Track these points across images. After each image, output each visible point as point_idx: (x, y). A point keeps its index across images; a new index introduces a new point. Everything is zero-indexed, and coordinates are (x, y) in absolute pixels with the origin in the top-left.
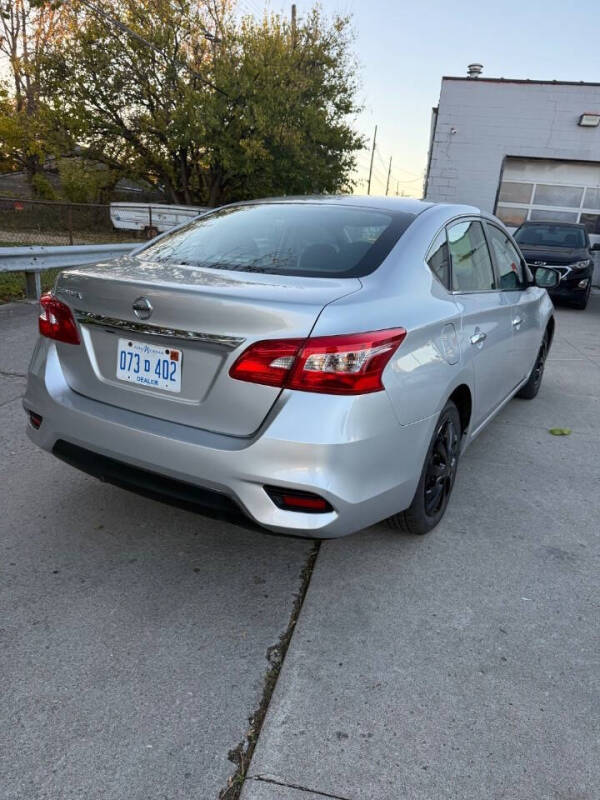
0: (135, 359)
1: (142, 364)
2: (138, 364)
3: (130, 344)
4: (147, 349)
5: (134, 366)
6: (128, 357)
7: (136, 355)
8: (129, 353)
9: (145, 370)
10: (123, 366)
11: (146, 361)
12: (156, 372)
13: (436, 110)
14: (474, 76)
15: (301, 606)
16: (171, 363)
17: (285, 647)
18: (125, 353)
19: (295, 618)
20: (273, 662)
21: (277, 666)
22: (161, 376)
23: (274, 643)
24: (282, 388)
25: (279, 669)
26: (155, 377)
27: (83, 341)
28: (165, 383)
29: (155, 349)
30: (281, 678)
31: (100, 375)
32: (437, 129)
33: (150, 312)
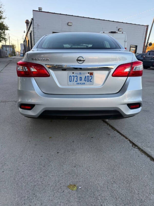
0: (75, 78)
1: (79, 79)
2: (77, 79)
3: (73, 73)
4: (80, 73)
5: (75, 79)
7: (76, 76)
8: (73, 76)
9: (80, 80)
10: (70, 81)
11: (80, 77)
12: (84, 80)
13: (33, 19)
14: (41, 10)
15: (124, 136)
16: (90, 76)
17: (134, 144)
18: (71, 76)
19: (127, 138)
20: (137, 148)
21: (139, 149)
22: (86, 81)
23: (131, 145)
24: (128, 77)
25: (141, 149)
26: (84, 82)
27: (51, 75)
28: (88, 83)
29: (84, 73)
30: (144, 150)
31: (60, 85)
32: (34, 25)
33: (84, 61)
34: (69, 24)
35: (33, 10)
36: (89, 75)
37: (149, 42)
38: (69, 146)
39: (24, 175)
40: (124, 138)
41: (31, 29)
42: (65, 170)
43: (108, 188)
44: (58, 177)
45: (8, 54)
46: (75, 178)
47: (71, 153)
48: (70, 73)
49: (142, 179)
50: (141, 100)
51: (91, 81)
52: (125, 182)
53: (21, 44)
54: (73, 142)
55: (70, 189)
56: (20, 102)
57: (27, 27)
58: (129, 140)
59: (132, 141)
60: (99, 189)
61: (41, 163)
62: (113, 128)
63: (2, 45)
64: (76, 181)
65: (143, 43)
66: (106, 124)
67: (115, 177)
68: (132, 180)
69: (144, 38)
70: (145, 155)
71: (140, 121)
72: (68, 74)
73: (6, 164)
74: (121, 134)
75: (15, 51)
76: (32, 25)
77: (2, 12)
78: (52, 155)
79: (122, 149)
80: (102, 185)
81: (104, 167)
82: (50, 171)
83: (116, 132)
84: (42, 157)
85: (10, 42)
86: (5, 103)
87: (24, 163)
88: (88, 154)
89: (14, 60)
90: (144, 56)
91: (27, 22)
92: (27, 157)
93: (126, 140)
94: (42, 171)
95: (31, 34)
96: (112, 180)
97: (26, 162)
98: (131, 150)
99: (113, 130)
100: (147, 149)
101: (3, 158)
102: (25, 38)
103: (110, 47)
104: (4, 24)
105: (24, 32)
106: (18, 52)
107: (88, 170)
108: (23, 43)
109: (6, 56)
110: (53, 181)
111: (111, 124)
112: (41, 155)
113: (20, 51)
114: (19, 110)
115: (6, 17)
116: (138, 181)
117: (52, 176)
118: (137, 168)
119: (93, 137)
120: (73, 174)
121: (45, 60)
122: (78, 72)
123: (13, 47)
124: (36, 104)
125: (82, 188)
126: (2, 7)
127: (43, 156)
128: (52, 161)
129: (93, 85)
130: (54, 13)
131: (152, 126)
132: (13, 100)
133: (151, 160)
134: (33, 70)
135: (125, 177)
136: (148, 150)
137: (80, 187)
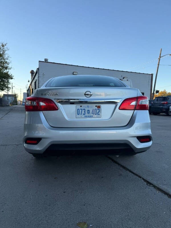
1: (86, 112)
3: (81, 106)
4: (88, 107)
5: (83, 112)
6: (80, 111)
7: (84, 109)
8: (81, 109)
9: (88, 113)
10: (78, 114)
11: (88, 110)
12: (92, 113)
13: (38, 69)
14: (47, 61)
15: (137, 175)
16: (98, 109)
17: (149, 183)
18: (79, 109)
19: (141, 177)
20: (152, 187)
21: (155, 187)
22: (94, 114)
23: (145, 183)
24: (134, 110)
25: (156, 187)
26: (92, 115)
27: (60, 108)
28: (96, 116)
29: (91, 106)
30: (160, 188)
31: (68, 118)
32: (39, 74)
33: (91, 95)
34: (74, 74)
35: (39, 61)
36: (96, 108)
37: (155, 89)
38: (77, 185)
39: (27, 214)
40: (138, 177)
41: (36, 78)
42: (73, 208)
43: (123, 226)
44: (65, 216)
45: (9, 103)
46: (85, 216)
47: (80, 192)
48: (78, 106)
49: (160, 216)
50: (151, 133)
51: (99, 114)
52: (141, 219)
53: (24, 93)
54: (81, 182)
55: (79, 226)
56: (25, 136)
57: (32, 77)
58: (143, 179)
59: (146, 179)
60: (113, 227)
61: (45, 203)
62: (124, 168)
63: (4, 94)
64: (87, 220)
65: (150, 91)
66: (117, 165)
67: (130, 215)
68: (149, 217)
69: (150, 85)
70: (162, 192)
71: (153, 161)
72: (76, 107)
73: (6, 203)
74: (134, 173)
75: (17, 100)
76: (37, 75)
77: (8, 63)
78: (58, 195)
79: (136, 187)
80: (116, 223)
81: (117, 204)
82: (56, 210)
83: (128, 172)
84: (47, 197)
85: (13, 91)
86: (5, 146)
87: (27, 203)
88: (99, 193)
89: (15, 108)
90: (152, 103)
91: (32, 72)
92: (30, 197)
93: (140, 179)
94: (47, 210)
95: (35, 82)
96: (127, 218)
97: (29, 202)
98: (146, 188)
99: (125, 170)
100: (164, 186)
101: (3, 197)
102: (29, 87)
103: (114, 85)
104: (9, 73)
105: (29, 81)
106: (20, 101)
107: (99, 208)
108: (27, 92)
109: (7, 105)
110: (60, 219)
111: (122, 164)
112: (46, 195)
113: (22, 100)
114: (24, 146)
115: (12, 68)
116: (156, 217)
117: (58, 215)
118: (154, 205)
119: (103, 176)
120: (82, 212)
121: (54, 95)
122: (86, 105)
123: (15, 96)
124: (43, 138)
125: (93, 226)
126: (9, 58)
127: (48, 195)
128: (58, 201)
129: (100, 117)
130: (60, 64)
131: (166, 166)
132: (14, 144)
133: (169, 198)
134: (42, 104)
135: (141, 215)
136: (164, 188)
137: (91, 225)
